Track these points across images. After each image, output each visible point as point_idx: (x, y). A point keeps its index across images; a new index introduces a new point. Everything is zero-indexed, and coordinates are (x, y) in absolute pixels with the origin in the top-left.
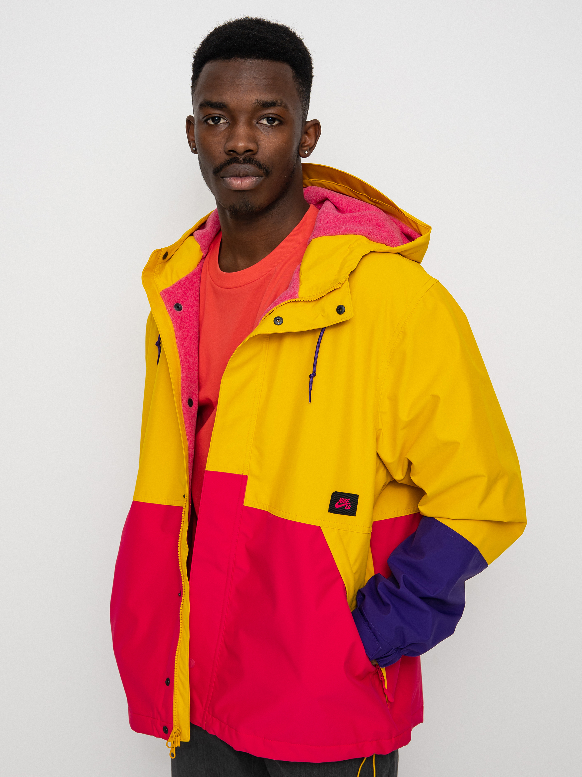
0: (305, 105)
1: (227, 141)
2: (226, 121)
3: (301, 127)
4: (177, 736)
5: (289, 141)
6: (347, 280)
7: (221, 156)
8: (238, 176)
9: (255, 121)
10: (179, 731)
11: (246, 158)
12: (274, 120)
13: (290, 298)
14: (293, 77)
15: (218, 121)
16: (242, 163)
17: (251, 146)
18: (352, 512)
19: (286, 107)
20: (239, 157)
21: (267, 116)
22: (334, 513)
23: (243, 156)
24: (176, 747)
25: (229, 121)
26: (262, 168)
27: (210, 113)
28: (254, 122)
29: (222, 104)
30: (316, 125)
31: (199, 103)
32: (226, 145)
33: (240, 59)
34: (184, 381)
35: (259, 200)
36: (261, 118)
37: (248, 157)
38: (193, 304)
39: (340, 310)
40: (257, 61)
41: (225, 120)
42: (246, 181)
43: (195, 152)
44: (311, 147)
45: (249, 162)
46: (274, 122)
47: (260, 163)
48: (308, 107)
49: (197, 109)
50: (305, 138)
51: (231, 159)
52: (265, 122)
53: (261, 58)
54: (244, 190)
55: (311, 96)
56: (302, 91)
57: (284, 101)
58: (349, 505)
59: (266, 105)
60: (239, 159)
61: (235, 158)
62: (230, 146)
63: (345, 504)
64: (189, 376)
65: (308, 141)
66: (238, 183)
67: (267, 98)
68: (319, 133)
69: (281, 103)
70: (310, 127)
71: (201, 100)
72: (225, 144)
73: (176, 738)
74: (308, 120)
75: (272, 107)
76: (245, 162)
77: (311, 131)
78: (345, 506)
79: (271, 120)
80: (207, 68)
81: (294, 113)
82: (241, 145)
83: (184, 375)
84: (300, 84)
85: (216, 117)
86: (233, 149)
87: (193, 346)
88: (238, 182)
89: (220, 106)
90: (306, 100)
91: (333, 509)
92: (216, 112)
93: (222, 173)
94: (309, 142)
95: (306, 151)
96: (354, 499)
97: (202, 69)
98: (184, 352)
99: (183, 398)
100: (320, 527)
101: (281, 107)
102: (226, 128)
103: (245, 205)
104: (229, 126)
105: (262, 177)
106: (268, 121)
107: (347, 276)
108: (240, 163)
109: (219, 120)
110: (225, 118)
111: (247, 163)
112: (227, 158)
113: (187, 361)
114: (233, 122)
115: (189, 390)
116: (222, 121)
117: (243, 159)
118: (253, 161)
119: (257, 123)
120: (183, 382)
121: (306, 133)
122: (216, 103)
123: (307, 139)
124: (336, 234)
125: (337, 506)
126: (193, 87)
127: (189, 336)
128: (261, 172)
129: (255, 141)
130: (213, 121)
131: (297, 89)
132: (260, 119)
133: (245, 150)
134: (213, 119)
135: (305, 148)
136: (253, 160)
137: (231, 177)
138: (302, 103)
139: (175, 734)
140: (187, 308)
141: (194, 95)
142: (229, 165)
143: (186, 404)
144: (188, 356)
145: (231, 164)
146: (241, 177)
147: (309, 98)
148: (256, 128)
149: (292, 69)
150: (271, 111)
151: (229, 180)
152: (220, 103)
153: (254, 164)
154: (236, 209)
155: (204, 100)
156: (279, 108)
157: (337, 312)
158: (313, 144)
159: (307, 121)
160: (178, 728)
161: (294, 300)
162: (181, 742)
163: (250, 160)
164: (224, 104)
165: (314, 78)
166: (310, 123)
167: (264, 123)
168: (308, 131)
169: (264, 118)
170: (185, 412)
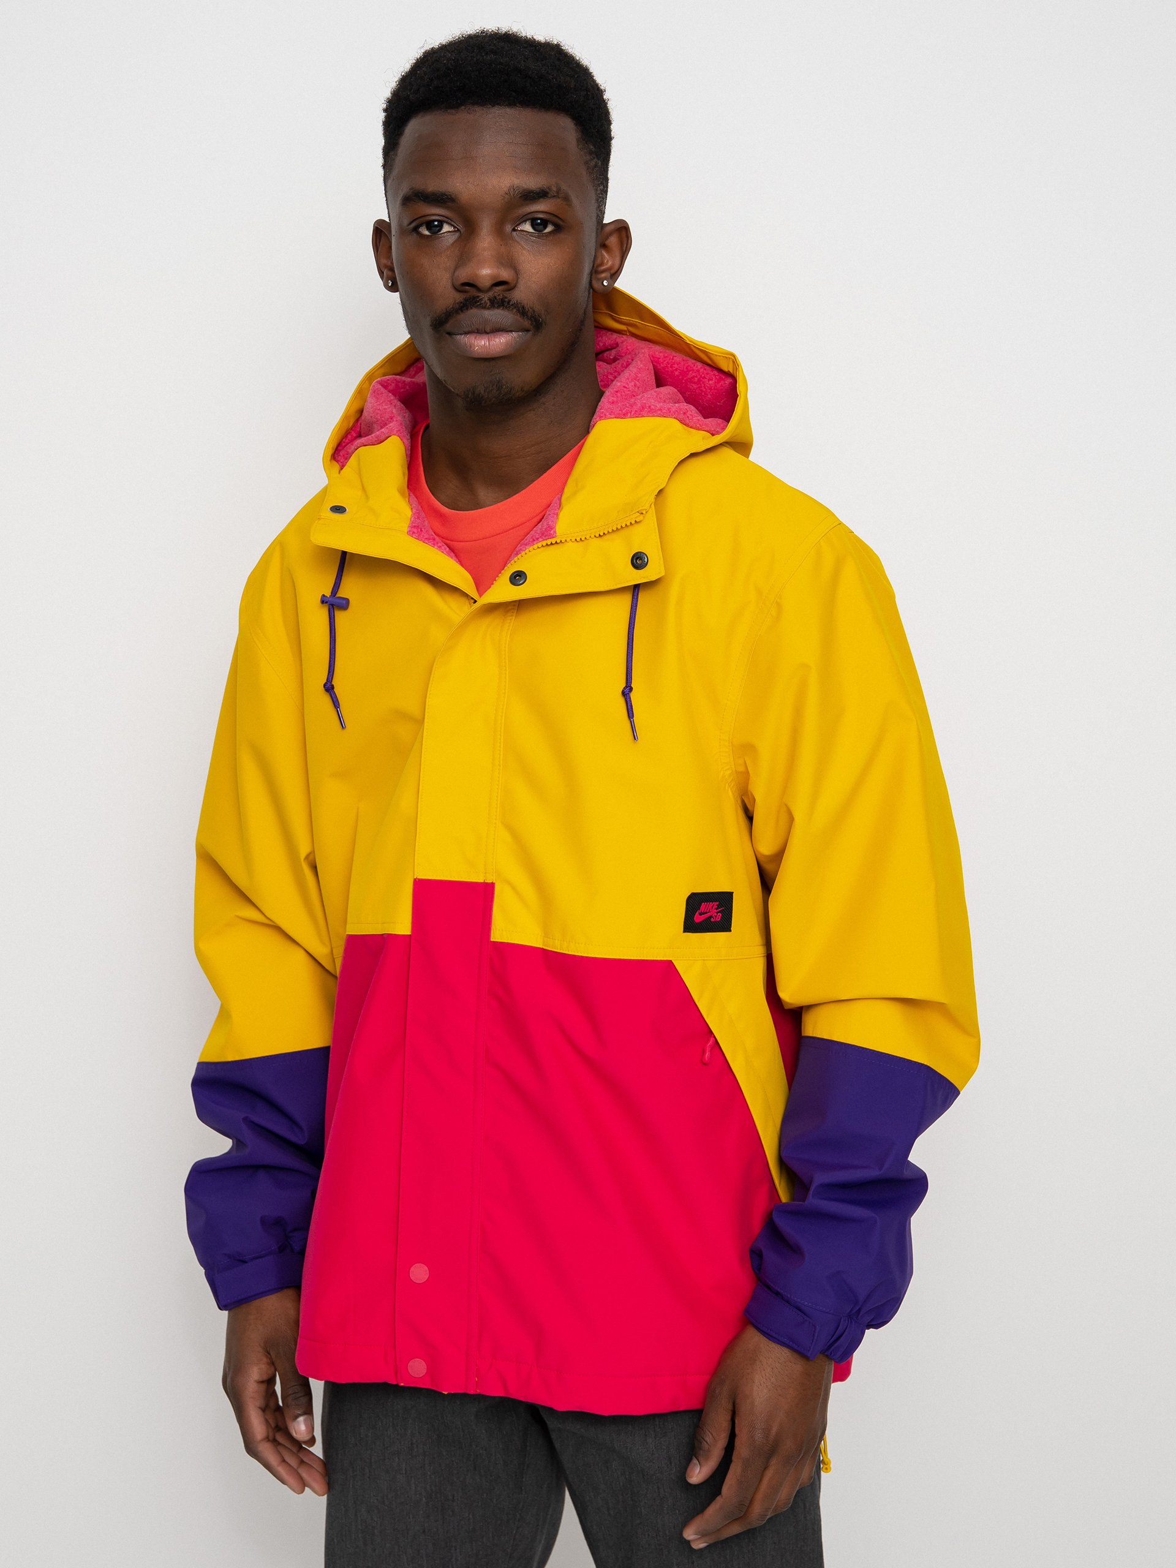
0: (602, 194)
1: (456, 268)
2: (455, 227)
3: (594, 234)
5: (575, 263)
6: (653, 504)
7: (446, 296)
8: (480, 332)
9: (510, 226)
11: (495, 297)
12: (545, 223)
13: (541, 539)
14: (578, 140)
15: (438, 228)
16: (489, 309)
17: (505, 274)
18: (725, 925)
19: (567, 199)
20: (482, 295)
21: (531, 216)
22: (693, 932)
23: (491, 294)
25: (460, 227)
26: (528, 317)
27: (423, 213)
28: (508, 228)
29: (446, 195)
30: (622, 229)
31: (401, 196)
32: (457, 274)
33: (477, 108)
35: (525, 375)
36: (521, 220)
37: (499, 295)
39: (638, 561)
40: (509, 111)
41: (452, 225)
42: (497, 340)
43: (393, 288)
44: (613, 271)
45: (503, 305)
46: (545, 228)
47: (523, 307)
48: (606, 197)
49: (397, 206)
50: (602, 255)
51: (466, 300)
52: (527, 227)
53: (518, 105)
54: (494, 356)
55: (610, 175)
56: (596, 166)
57: (564, 187)
58: (718, 912)
59: (530, 196)
60: (481, 300)
61: (474, 298)
62: (464, 275)
63: (712, 913)
65: (608, 261)
66: (481, 344)
67: (532, 182)
68: (627, 244)
69: (559, 191)
70: (610, 234)
71: (405, 190)
72: (454, 272)
74: (607, 220)
75: (542, 199)
76: (494, 306)
77: (613, 241)
78: (710, 917)
79: (539, 224)
80: (414, 128)
81: (581, 211)
82: (486, 272)
84: (591, 153)
85: (436, 221)
86: (471, 282)
88: (483, 343)
89: (442, 199)
90: (602, 183)
91: (690, 926)
92: (435, 212)
93: (448, 327)
94: (610, 263)
95: (605, 281)
96: (724, 900)
97: (404, 131)
100: (671, 961)
101: (559, 200)
102: (455, 241)
103: (495, 386)
104: (460, 237)
105: (528, 331)
106: (533, 226)
107: (652, 498)
108: (485, 308)
109: (440, 227)
110: (453, 223)
111: (498, 308)
112: (459, 297)
114: (468, 228)
116: (446, 228)
117: (490, 300)
118: (511, 303)
119: (514, 230)
121: (604, 246)
122: (433, 194)
123: (605, 257)
125: (698, 918)
126: (387, 166)
128: (527, 323)
129: (511, 263)
130: (428, 229)
131: (586, 163)
132: (518, 223)
133: (495, 282)
134: (429, 225)
135: (603, 275)
136: (509, 301)
137: (466, 333)
138: (596, 190)
141: (389, 182)
142: (462, 311)
145: (467, 309)
146: (487, 333)
147: (607, 180)
148: (512, 238)
149: (576, 125)
150: (540, 207)
151: (465, 340)
152: (443, 194)
153: (512, 309)
154: (479, 396)
155: (410, 189)
156: (553, 201)
157: (633, 564)
158: (616, 267)
159: (604, 222)
163: (503, 301)
164: (450, 195)
165: (613, 142)
166: (612, 227)
167: (525, 229)
168: (608, 242)
169: (525, 221)
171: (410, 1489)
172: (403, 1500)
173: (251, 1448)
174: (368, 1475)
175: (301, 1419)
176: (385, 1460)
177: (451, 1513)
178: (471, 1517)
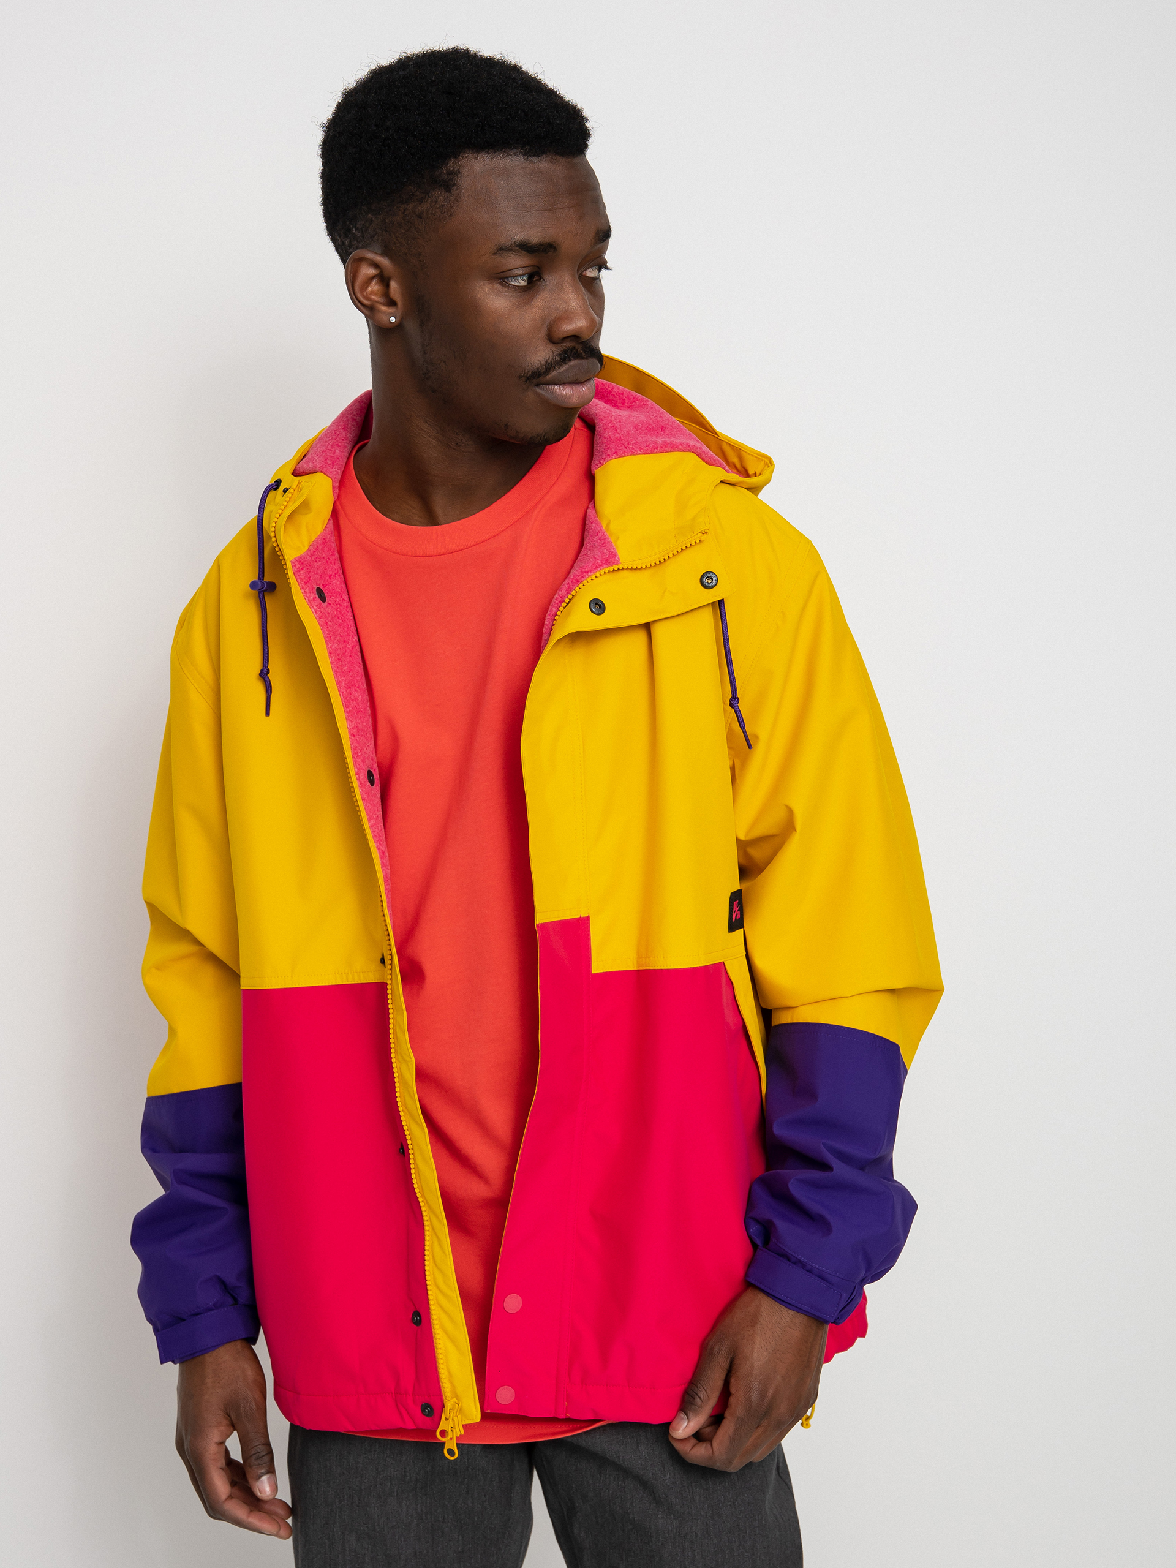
4: (455, 1415)
10: (458, 1405)
13: (605, 566)
22: (732, 932)
24: (458, 1436)
34: (354, 736)
38: (341, 591)
39: (708, 581)
51: (565, 351)
61: (572, 348)
63: (737, 911)
64: (360, 726)
73: (455, 1418)
83: (353, 726)
87: (357, 668)
98: (345, 681)
99: (358, 769)
100: (723, 962)
112: (556, 349)
113: (352, 698)
115: (365, 753)
120: (353, 738)
124: (652, 452)
125: (733, 918)
127: (348, 651)
139: (452, 1412)
140: (333, 598)
143: (365, 782)
144: (353, 689)
157: (702, 584)
160: (453, 1400)
161: (616, 567)
162: (465, 1426)
170: (365, 796)
171: (402, 1511)
172: (394, 1523)
173: (214, 1510)
174: (357, 1503)
175: (265, 1478)
176: (376, 1485)
177: (440, 1534)
178: (460, 1538)
